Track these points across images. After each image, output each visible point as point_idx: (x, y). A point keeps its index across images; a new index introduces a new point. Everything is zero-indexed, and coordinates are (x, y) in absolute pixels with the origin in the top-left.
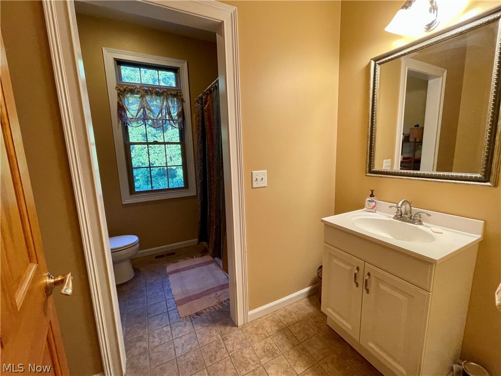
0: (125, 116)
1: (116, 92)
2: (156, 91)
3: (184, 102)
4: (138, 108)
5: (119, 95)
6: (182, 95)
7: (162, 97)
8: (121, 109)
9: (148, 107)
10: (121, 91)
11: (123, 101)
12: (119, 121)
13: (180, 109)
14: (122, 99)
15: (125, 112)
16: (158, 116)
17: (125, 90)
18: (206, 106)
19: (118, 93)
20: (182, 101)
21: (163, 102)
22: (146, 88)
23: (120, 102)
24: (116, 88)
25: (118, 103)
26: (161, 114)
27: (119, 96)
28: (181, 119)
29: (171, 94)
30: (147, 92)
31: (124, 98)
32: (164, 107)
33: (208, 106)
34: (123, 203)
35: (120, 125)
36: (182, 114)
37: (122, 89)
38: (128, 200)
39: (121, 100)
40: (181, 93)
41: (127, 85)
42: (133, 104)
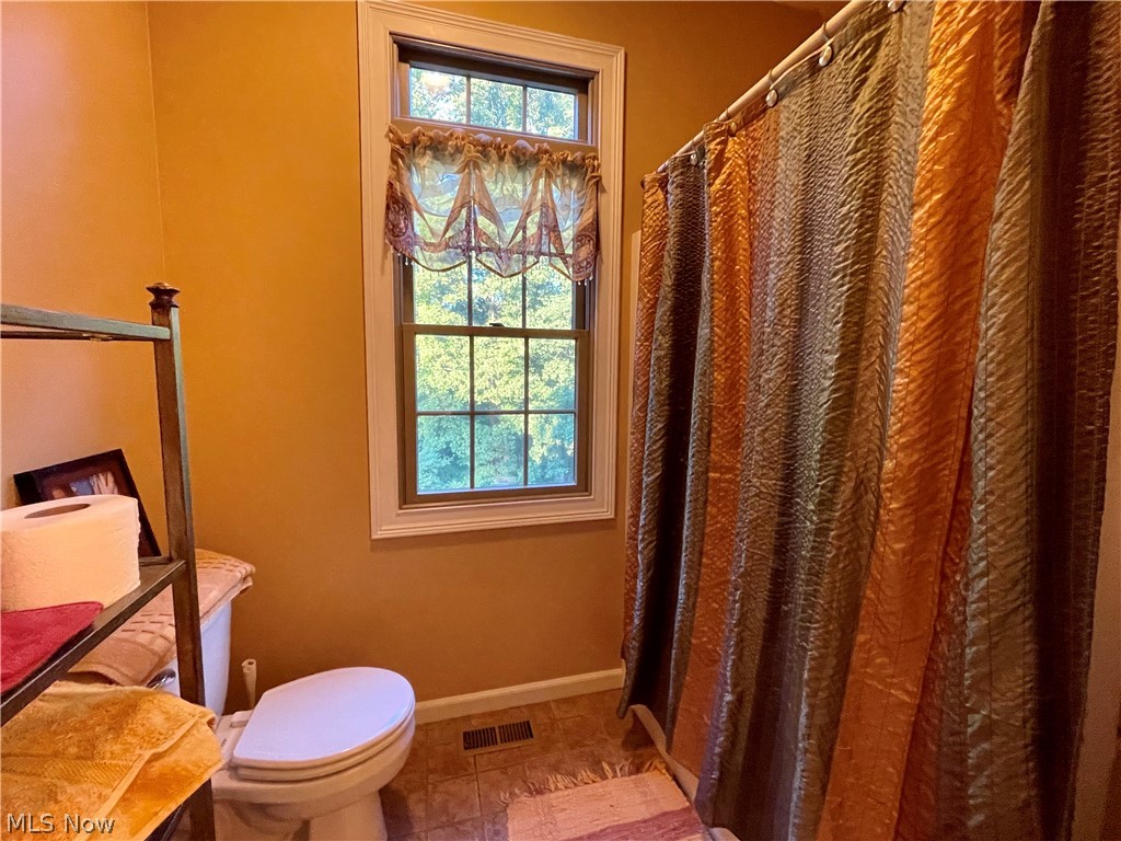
0: (409, 232)
1: (386, 148)
2: (517, 149)
3: (604, 191)
4: (451, 205)
5: (395, 156)
6: (599, 165)
7: (534, 171)
8: (398, 204)
9: (486, 204)
10: (403, 145)
11: (405, 182)
12: (386, 251)
13: (589, 215)
14: (404, 172)
15: (408, 217)
16: (514, 237)
17: (415, 142)
18: (718, 182)
19: (393, 150)
20: (598, 185)
21: (535, 186)
22: (484, 138)
23: (397, 185)
24: (387, 136)
25: (391, 185)
26: (521, 233)
27: (395, 162)
28: (586, 251)
29: (564, 162)
30: (484, 148)
31: (409, 169)
32: (537, 205)
33: (727, 182)
34: (374, 537)
35: (389, 264)
36: (592, 234)
37: (406, 137)
38: (391, 523)
39: (399, 177)
40: (595, 158)
41: (423, 126)
42: (436, 191)
